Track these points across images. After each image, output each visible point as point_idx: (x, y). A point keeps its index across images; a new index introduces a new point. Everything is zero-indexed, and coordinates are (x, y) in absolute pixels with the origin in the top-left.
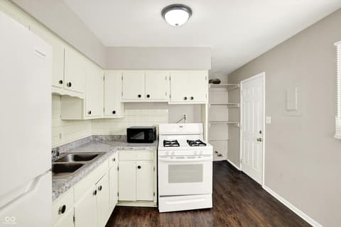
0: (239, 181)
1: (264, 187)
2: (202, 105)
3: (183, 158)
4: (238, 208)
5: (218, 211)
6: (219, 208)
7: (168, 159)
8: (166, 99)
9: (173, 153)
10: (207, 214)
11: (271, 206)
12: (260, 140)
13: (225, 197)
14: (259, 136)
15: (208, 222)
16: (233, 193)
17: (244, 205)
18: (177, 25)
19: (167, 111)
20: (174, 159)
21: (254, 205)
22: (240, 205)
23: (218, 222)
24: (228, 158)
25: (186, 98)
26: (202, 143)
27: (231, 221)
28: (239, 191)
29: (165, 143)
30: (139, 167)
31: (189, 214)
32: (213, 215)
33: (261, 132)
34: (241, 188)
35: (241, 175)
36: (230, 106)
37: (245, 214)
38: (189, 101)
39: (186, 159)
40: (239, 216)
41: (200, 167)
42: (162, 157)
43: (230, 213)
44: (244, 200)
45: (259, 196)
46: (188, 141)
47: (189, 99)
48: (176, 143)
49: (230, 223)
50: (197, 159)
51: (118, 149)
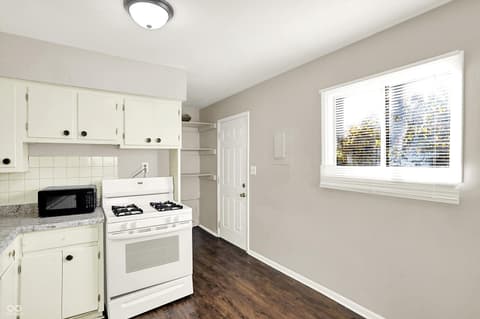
0: (219, 251)
1: (249, 252)
2: (170, 150)
3: (149, 230)
4: (224, 284)
5: (201, 296)
6: (201, 292)
7: (126, 235)
8: (118, 140)
9: (133, 225)
10: (188, 304)
11: (260, 272)
12: (243, 195)
13: (205, 275)
14: (243, 191)
15: (190, 314)
16: (215, 267)
17: (230, 279)
18: (149, 26)
19: (116, 159)
20: (136, 234)
21: (242, 276)
22: (226, 281)
23: (204, 311)
24: (201, 223)
25: (149, 140)
26: (174, 205)
27: (220, 304)
28: (222, 263)
29: (116, 210)
30: (69, 258)
31: (161, 312)
32: (196, 304)
33: (244, 186)
34: (223, 259)
35: (219, 243)
36: (202, 153)
37: (235, 290)
38: (154, 145)
39: (154, 232)
40: (228, 294)
41: (175, 239)
42: (114, 233)
43: (217, 294)
44: (230, 273)
45: (245, 263)
46: (152, 204)
47: (153, 142)
48: (135, 208)
49: (219, 307)
50: (170, 228)
51: (22, 232)
